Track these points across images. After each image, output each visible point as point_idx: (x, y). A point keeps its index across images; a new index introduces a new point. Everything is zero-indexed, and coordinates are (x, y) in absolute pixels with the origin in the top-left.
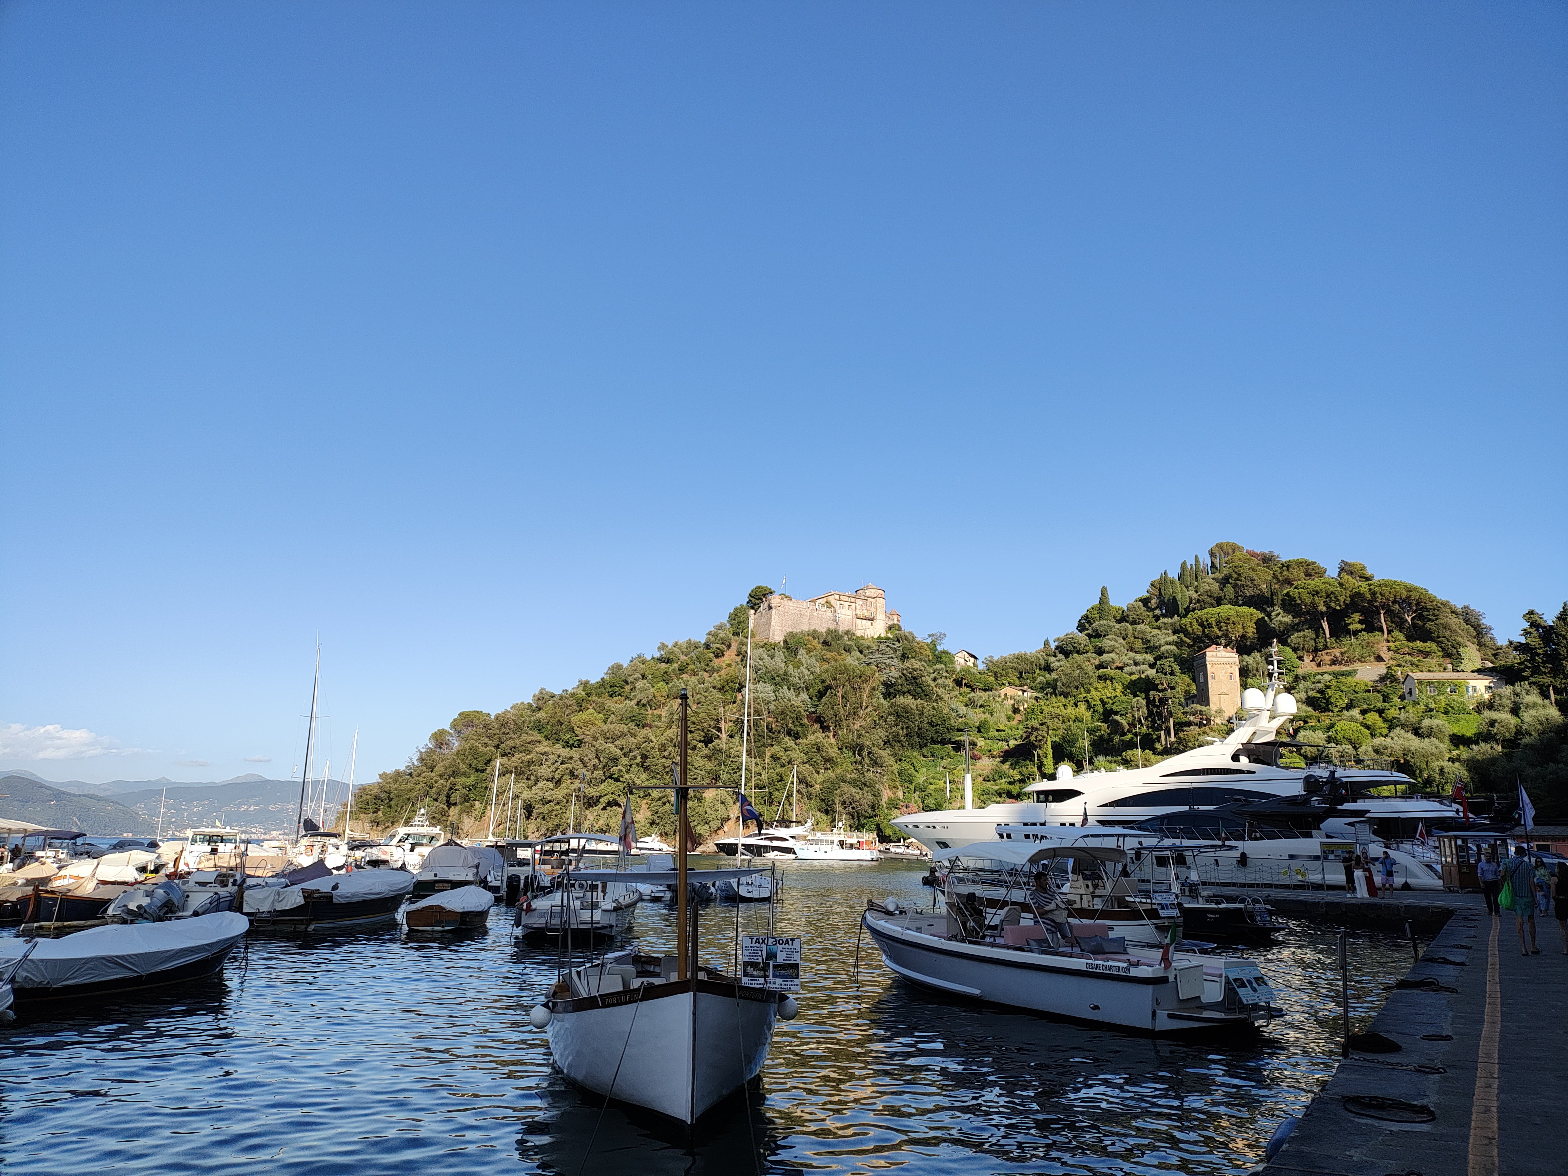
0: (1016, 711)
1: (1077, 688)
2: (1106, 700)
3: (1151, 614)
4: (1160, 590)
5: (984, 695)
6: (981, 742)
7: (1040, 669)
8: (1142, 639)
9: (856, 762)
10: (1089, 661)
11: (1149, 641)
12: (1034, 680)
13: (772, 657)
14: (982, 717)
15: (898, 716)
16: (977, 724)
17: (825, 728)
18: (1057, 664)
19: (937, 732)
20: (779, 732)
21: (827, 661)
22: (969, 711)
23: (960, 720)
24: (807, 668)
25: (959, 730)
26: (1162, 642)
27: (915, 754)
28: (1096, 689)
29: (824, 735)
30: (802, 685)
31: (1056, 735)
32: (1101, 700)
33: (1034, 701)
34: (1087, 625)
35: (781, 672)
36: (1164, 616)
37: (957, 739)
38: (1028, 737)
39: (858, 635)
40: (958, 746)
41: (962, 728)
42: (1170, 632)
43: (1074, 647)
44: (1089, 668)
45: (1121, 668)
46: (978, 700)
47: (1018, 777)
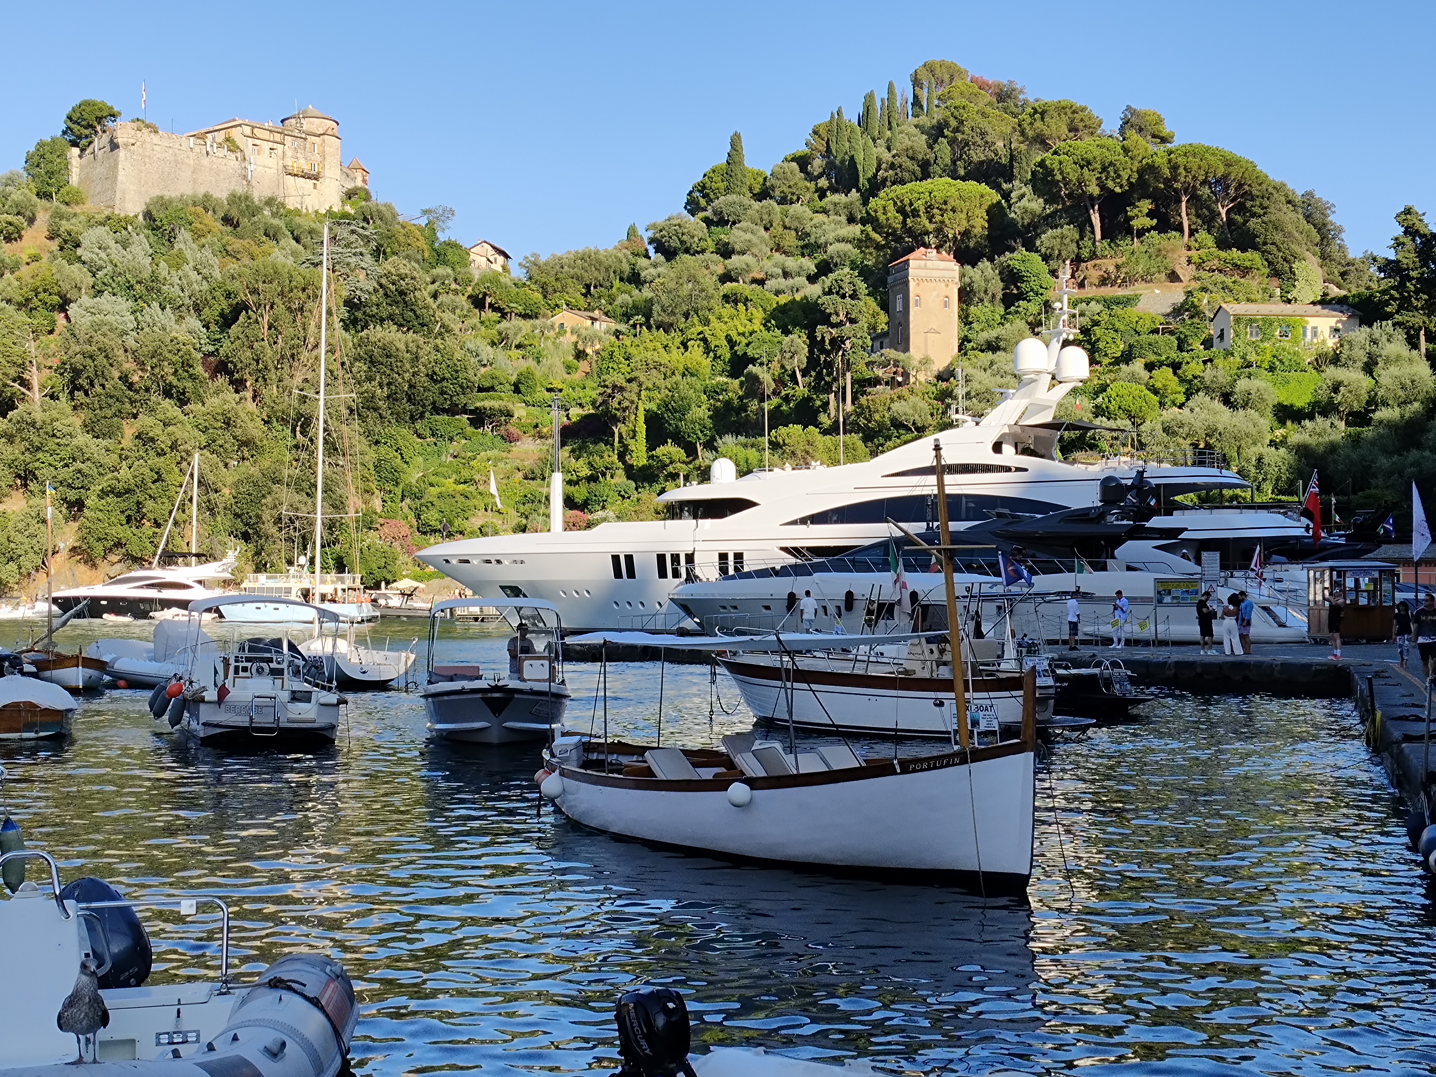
0: (580, 355)
1: (686, 316)
2: (735, 338)
3: (812, 186)
4: (828, 143)
5: (526, 325)
6: (520, 411)
7: (621, 280)
8: (796, 230)
9: (297, 447)
10: (707, 268)
11: (808, 235)
12: (611, 300)
13: (125, 245)
14: (523, 365)
15: (372, 362)
16: (513, 379)
17: (238, 385)
18: (653, 271)
19: (442, 393)
20: (147, 390)
21: (234, 256)
22: (499, 354)
23: (483, 370)
24: (195, 269)
25: (481, 390)
26: (831, 236)
27: (404, 431)
28: (719, 318)
29: (237, 397)
30: (187, 301)
31: (651, 399)
32: (729, 339)
33: (613, 339)
34: (703, 202)
35: (146, 275)
36: (835, 190)
37: (478, 404)
38: (604, 402)
39: (290, 207)
40: (479, 418)
41: (487, 384)
42: (843, 219)
43: (682, 242)
44: (709, 281)
45: (761, 282)
46: (516, 334)
47: (586, 472)
